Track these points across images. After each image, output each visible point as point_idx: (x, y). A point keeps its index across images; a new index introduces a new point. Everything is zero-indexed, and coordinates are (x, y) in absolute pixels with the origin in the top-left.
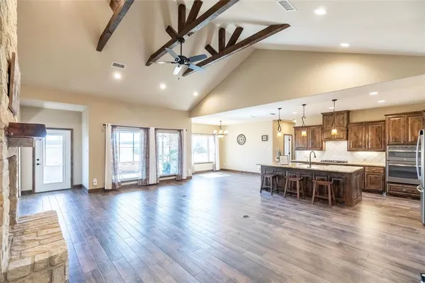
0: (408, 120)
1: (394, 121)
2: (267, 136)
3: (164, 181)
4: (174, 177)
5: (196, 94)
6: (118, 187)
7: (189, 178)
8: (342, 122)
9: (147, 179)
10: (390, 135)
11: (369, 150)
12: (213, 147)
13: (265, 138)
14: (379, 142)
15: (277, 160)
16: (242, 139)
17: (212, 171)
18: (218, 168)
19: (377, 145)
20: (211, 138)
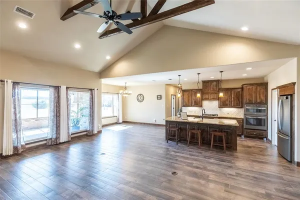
0: (257, 88)
1: (249, 89)
2: (161, 96)
3: (76, 138)
4: (85, 133)
5: (108, 58)
6: (20, 151)
7: (100, 132)
8: (215, 88)
9: (58, 138)
10: (246, 98)
11: (232, 107)
12: (117, 104)
13: (159, 97)
14: (238, 102)
15: (179, 116)
16: (141, 98)
17: (116, 123)
18: (121, 121)
19: (237, 104)
20: (116, 96)
